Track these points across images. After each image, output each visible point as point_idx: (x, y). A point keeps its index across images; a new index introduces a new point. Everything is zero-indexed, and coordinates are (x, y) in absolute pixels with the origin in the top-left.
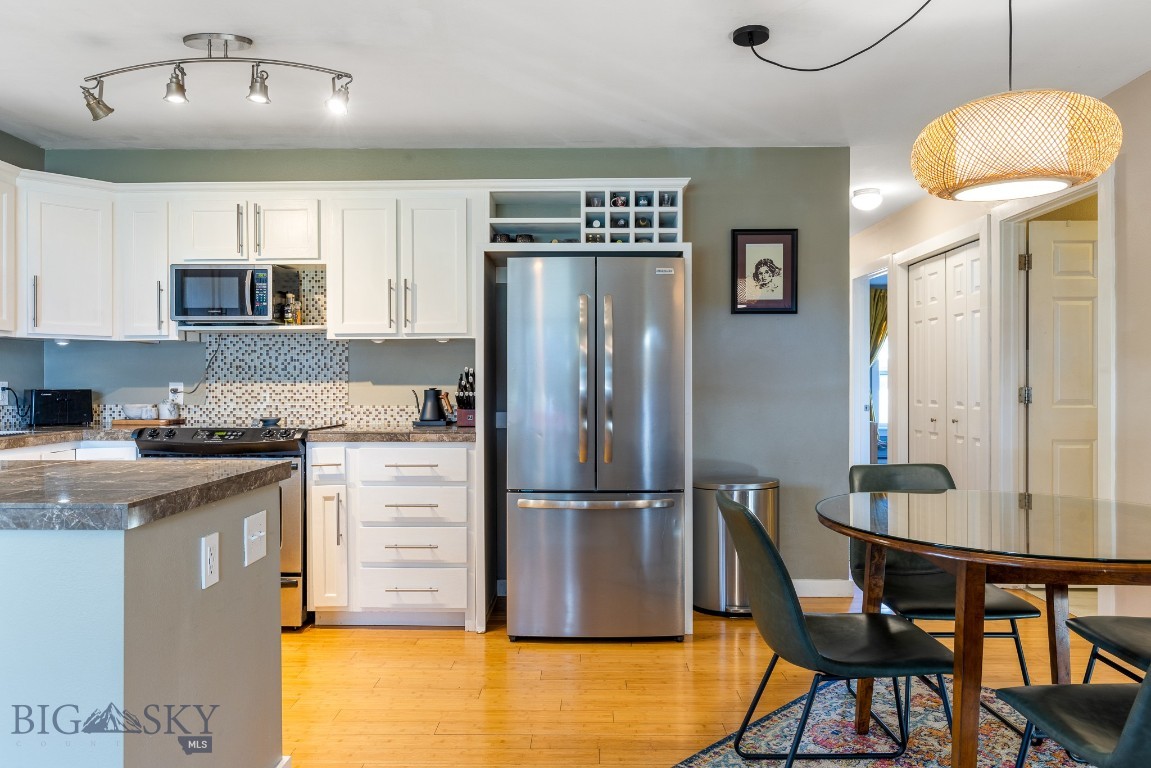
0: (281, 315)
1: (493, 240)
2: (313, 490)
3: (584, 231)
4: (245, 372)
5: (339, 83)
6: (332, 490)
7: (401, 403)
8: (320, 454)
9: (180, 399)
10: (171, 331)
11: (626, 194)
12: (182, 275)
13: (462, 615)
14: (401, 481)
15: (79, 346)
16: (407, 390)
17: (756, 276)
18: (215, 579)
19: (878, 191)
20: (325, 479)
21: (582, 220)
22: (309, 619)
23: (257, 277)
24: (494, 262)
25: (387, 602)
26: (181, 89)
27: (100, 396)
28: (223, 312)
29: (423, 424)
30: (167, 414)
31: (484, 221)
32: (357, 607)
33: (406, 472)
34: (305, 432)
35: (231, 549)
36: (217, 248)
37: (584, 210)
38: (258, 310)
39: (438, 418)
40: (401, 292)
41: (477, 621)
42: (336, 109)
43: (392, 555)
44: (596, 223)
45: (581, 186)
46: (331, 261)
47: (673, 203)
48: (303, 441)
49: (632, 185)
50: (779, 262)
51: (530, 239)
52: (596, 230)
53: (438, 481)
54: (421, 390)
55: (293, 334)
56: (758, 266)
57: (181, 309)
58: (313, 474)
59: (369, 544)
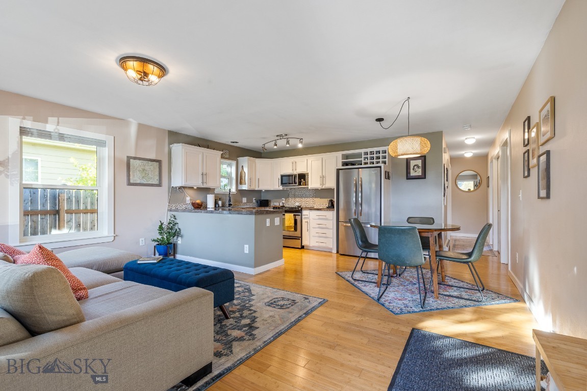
0: (300, 184)
1: (343, 166)
2: (304, 221)
3: (363, 161)
4: (295, 196)
5: (301, 140)
6: (306, 220)
7: (325, 203)
8: (305, 212)
9: (284, 202)
10: (281, 188)
11: (374, 152)
12: (282, 176)
13: (331, 249)
14: (319, 219)
15: (267, 191)
16: (327, 199)
17: (413, 169)
18: (269, 225)
19: (474, 138)
20: (305, 218)
21: (363, 159)
22: (303, 247)
23: (295, 176)
24: (338, 170)
25: (317, 244)
26: (276, 145)
27: (270, 201)
28: (289, 184)
29: (328, 208)
30: (281, 205)
31: (340, 161)
32: (311, 245)
33: (320, 217)
34: (302, 208)
35: (272, 222)
36: (289, 171)
37: (363, 156)
38: (295, 183)
39: (331, 206)
40: (323, 177)
41: (335, 251)
42: (300, 146)
43: (317, 235)
44: (366, 159)
45: (363, 151)
46: (309, 172)
47: (385, 153)
48: (301, 210)
49: (375, 149)
50: (420, 165)
51: (354, 165)
52: (366, 161)
53: (326, 219)
54: (329, 199)
55: (304, 188)
56: (414, 167)
57: (282, 183)
58: (303, 217)
59: (313, 232)
